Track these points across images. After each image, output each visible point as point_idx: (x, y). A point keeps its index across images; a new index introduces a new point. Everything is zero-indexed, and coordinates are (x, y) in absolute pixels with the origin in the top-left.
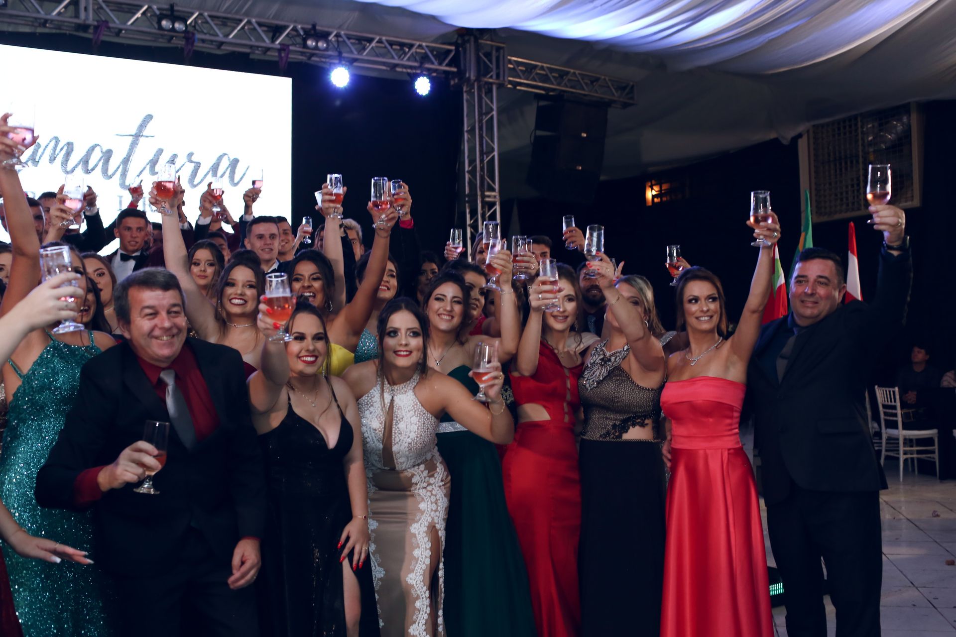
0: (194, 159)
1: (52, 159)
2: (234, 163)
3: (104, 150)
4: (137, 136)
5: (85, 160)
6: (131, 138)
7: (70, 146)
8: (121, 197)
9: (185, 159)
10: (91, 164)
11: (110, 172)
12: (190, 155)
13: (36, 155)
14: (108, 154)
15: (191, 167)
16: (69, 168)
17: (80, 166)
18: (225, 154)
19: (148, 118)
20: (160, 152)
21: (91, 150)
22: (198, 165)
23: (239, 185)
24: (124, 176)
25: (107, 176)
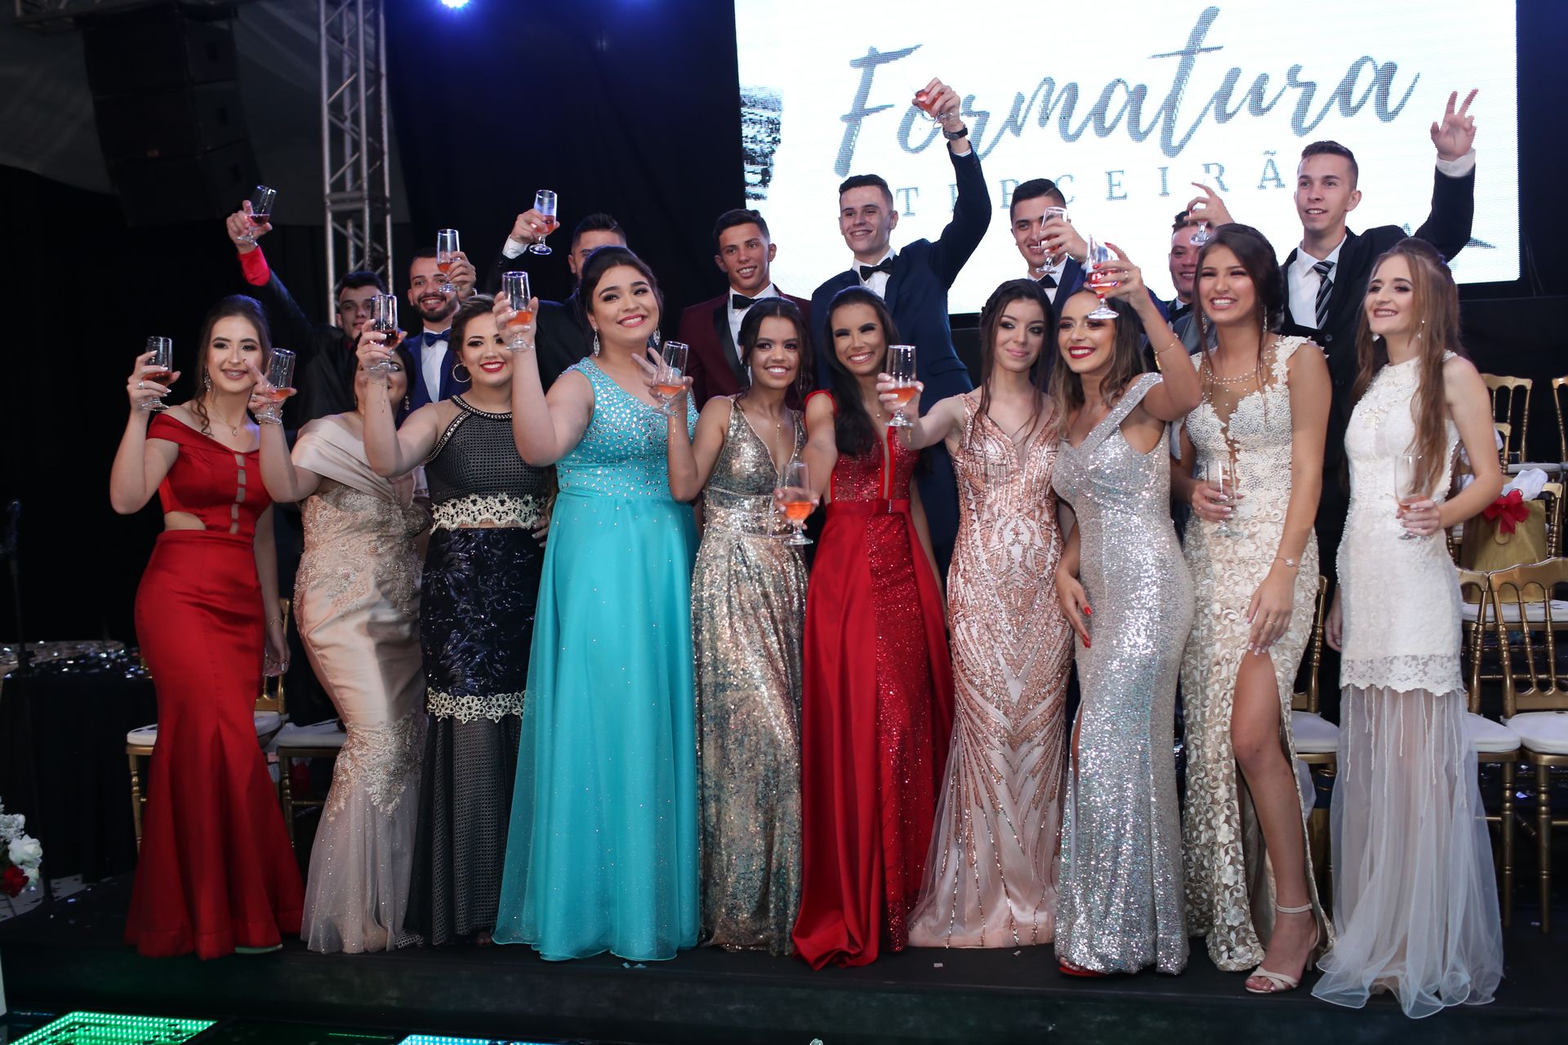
0: (1302, 77)
1: (1044, 118)
2: (1387, 73)
3: (1131, 89)
4: (1188, 55)
5: (1099, 113)
6: (1179, 58)
7: (1073, 90)
8: (1164, 169)
9: (1285, 81)
10: (1110, 117)
11: (1143, 127)
12: (1294, 71)
13: (1018, 116)
14: (1140, 93)
15: (1297, 93)
16: (1072, 130)
17: (1090, 124)
18: (1366, 59)
19: (1209, 16)
20: (1234, 75)
21: (1109, 91)
22: (1310, 87)
23: (1397, 118)
24: (1168, 130)
25: (1138, 135)
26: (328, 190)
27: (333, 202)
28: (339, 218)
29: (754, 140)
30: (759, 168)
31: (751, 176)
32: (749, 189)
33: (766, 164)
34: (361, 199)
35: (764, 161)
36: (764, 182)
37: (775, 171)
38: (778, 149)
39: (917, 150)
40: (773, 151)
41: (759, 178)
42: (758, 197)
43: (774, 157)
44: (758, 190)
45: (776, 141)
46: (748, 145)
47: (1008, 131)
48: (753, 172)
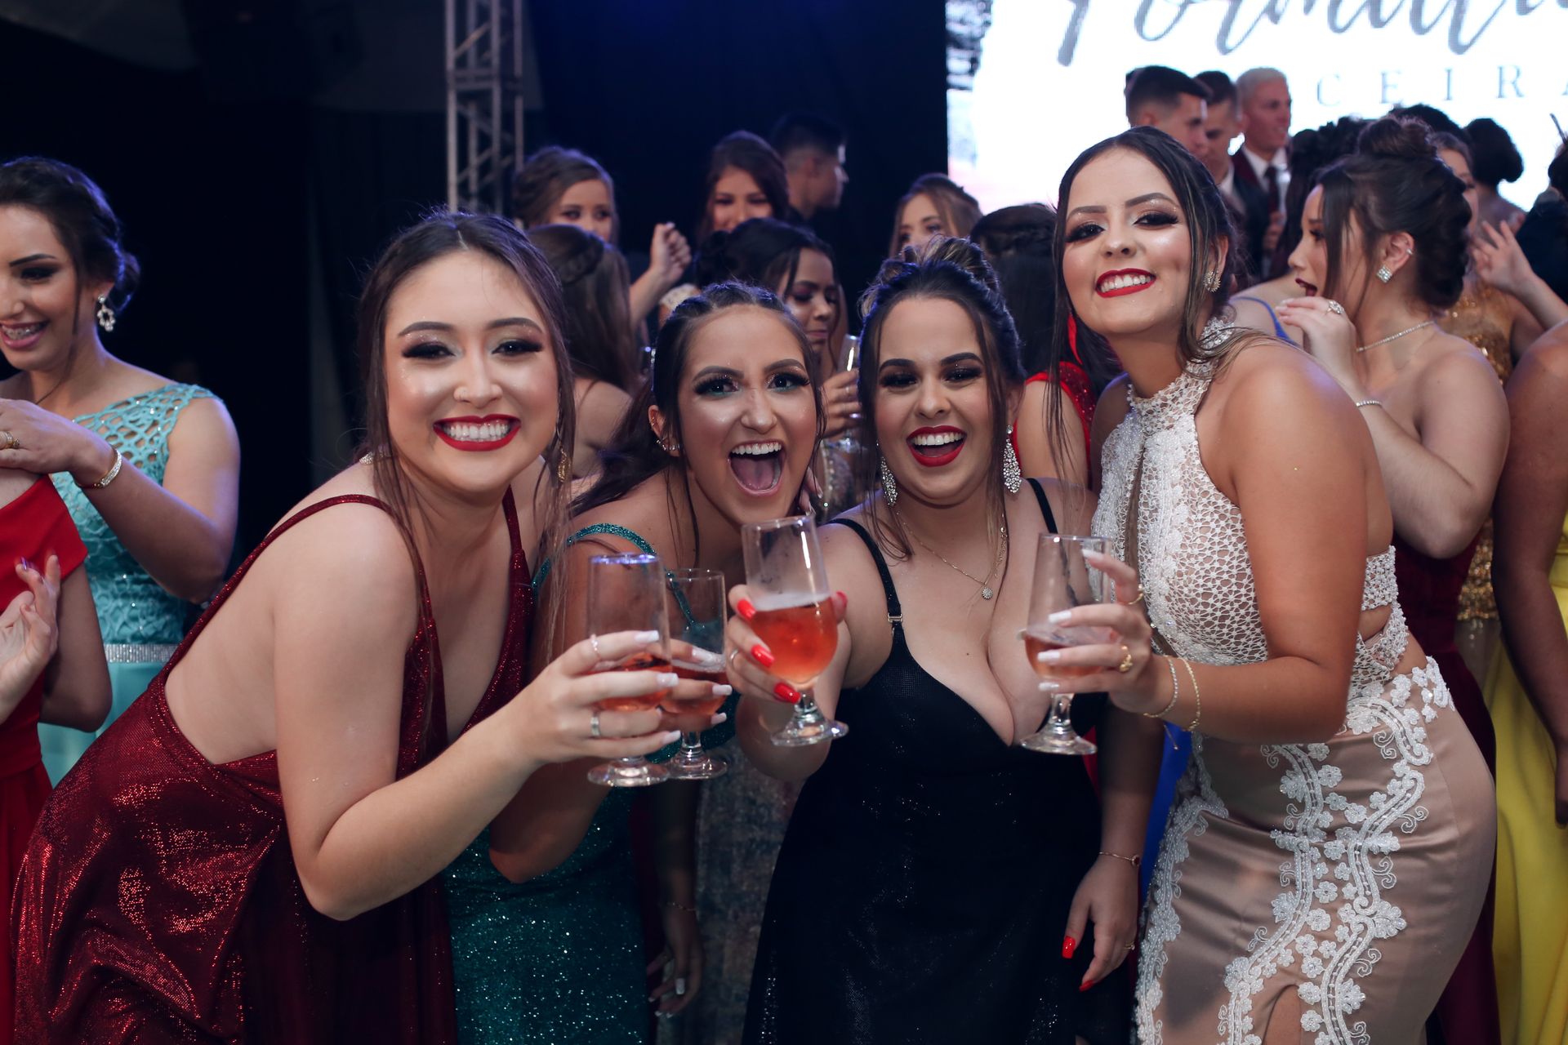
1: (1309, 4)
8: (1449, 67)
10: (1385, 10)
11: (1426, 20)
16: (1341, 21)
17: (1365, 16)
24: (1456, 25)
25: (1419, 28)
26: (450, 64)
27: (459, 80)
28: (464, 98)
29: (962, 22)
30: (967, 54)
31: (956, 62)
32: (952, 79)
33: (972, 49)
34: (489, 78)
35: (971, 46)
36: (972, 72)
37: (984, 59)
38: (990, 32)
39: (1156, 39)
40: (983, 36)
41: (966, 66)
42: (962, 88)
43: (984, 43)
44: (963, 80)
45: (987, 24)
46: (954, 28)
47: (1266, 20)
48: (960, 59)
